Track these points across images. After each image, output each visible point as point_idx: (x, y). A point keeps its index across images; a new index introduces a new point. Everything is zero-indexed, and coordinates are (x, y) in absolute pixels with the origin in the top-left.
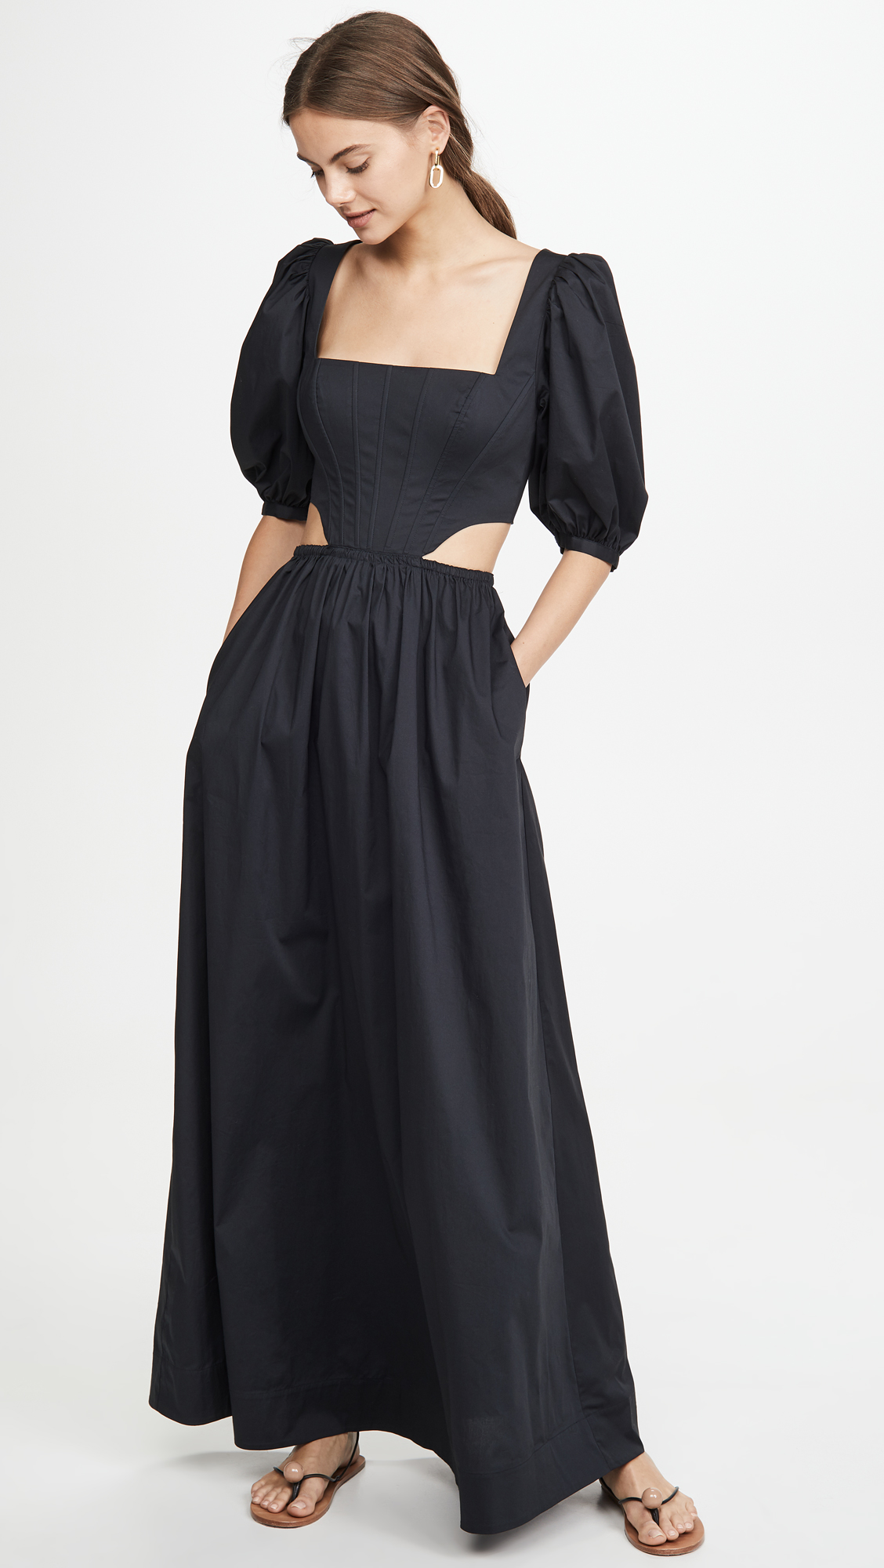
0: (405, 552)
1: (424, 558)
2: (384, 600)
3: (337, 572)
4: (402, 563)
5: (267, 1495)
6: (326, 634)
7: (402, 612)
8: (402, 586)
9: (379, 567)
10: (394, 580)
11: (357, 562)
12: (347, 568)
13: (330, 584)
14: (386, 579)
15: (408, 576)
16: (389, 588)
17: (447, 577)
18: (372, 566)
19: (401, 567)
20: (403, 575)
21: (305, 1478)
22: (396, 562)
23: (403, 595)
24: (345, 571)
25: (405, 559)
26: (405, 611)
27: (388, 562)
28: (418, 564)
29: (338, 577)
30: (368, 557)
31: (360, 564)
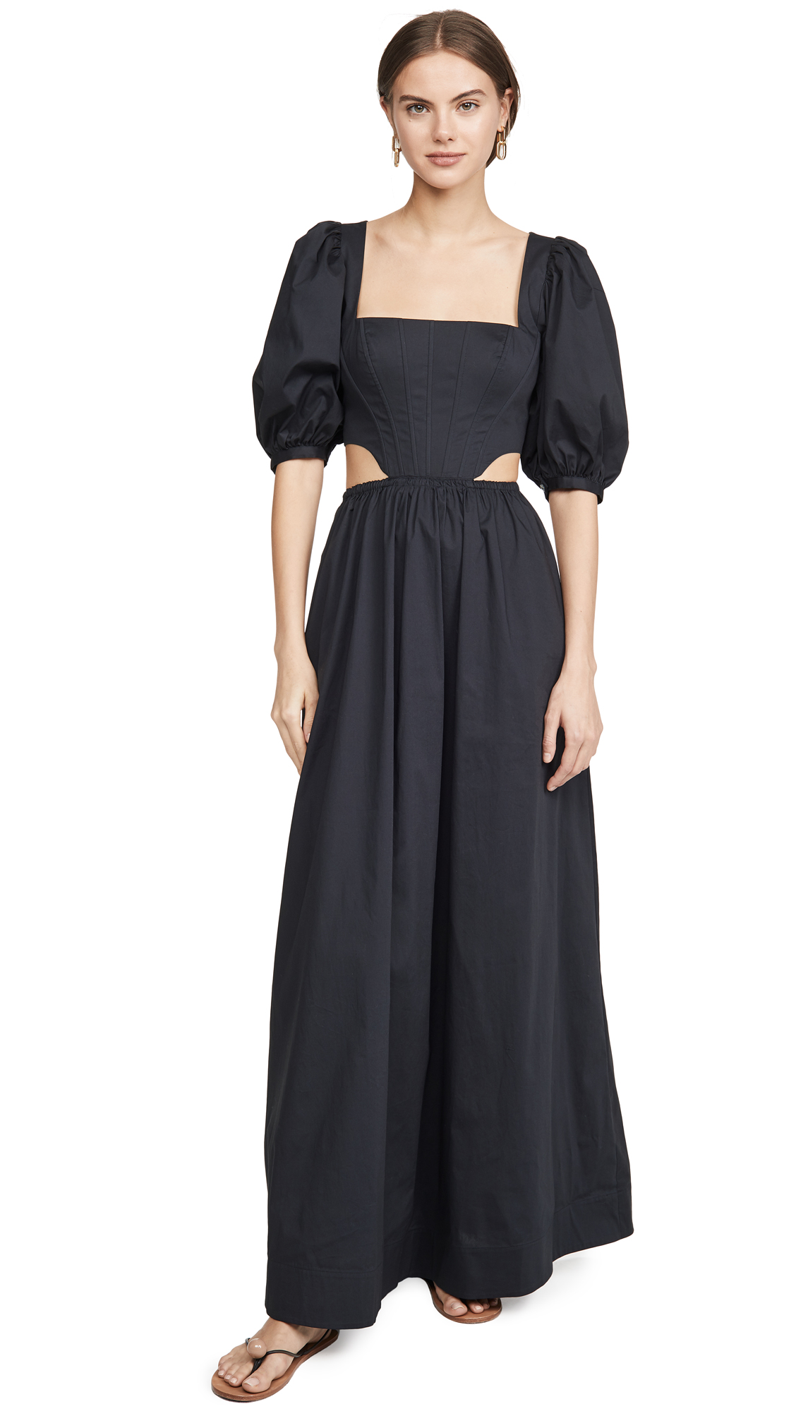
0: (460, 476)
1: (475, 480)
2: (448, 517)
3: (403, 498)
4: (458, 484)
5: (230, 1369)
8: (461, 503)
9: (440, 490)
10: (455, 500)
11: (420, 488)
12: (411, 495)
13: (398, 510)
14: (447, 500)
15: (465, 495)
16: (451, 506)
17: (497, 491)
18: (434, 489)
19: (458, 488)
20: (461, 495)
21: (268, 1354)
22: (453, 484)
24: (410, 497)
25: (460, 482)
27: (447, 485)
28: (472, 485)
29: (404, 503)
30: (428, 483)
31: (422, 490)
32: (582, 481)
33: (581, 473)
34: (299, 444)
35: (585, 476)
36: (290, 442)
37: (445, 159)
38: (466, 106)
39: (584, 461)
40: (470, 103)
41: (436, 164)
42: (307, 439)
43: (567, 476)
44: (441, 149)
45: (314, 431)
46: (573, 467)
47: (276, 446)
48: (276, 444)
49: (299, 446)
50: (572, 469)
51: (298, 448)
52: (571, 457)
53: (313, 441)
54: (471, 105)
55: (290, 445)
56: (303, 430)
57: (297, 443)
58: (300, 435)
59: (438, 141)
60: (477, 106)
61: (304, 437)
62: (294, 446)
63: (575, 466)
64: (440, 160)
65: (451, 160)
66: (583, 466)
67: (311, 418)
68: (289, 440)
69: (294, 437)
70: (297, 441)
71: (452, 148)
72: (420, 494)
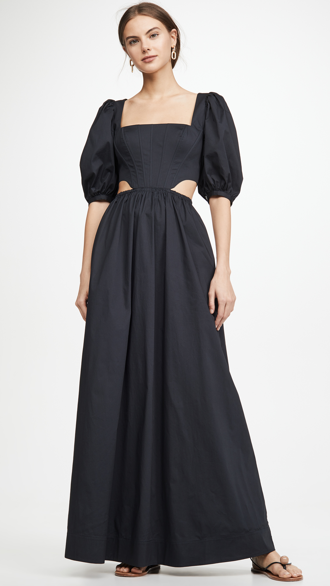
0: (165, 187)
1: (171, 189)
3: (139, 196)
4: (163, 190)
6: (137, 218)
7: (166, 208)
8: (165, 198)
9: (156, 193)
10: (162, 197)
11: (147, 192)
12: (143, 195)
13: (137, 201)
15: (166, 195)
16: (160, 200)
17: (179, 197)
18: (153, 192)
19: (164, 192)
20: (165, 195)
22: (161, 190)
23: (165, 202)
24: (142, 196)
26: (167, 207)
27: (158, 191)
28: (170, 191)
29: (139, 198)
30: (150, 190)
31: (148, 193)
32: (222, 193)
33: (221, 189)
34: (100, 194)
35: (224, 191)
36: (96, 193)
37: (149, 59)
38: (153, 36)
39: (223, 184)
40: (155, 34)
41: (146, 62)
42: (103, 191)
43: (216, 190)
44: (147, 55)
45: (106, 188)
46: (218, 186)
47: (90, 196)
48: (90, 195)
49: (99, 195)
50: (218, 187)
51: (99, 196)
52: (217, 182)
53: (106, 193)
54: (155, 35)
55: (96, 194)
56: (101, 187)
57: (99, 193)
58: (100, 190)
59: (144, 52)
60: (158, 35)
61: (102, 190)
62: (97, 195)
63: (219, 186)
64: (147, 60)
65: (151, 59)
66: (222, 186)
67: (104, 182)
68: (95, 192)
69: (97, 190)
70: (98, 192)
71: (150, 53)
72: (147, 194)
